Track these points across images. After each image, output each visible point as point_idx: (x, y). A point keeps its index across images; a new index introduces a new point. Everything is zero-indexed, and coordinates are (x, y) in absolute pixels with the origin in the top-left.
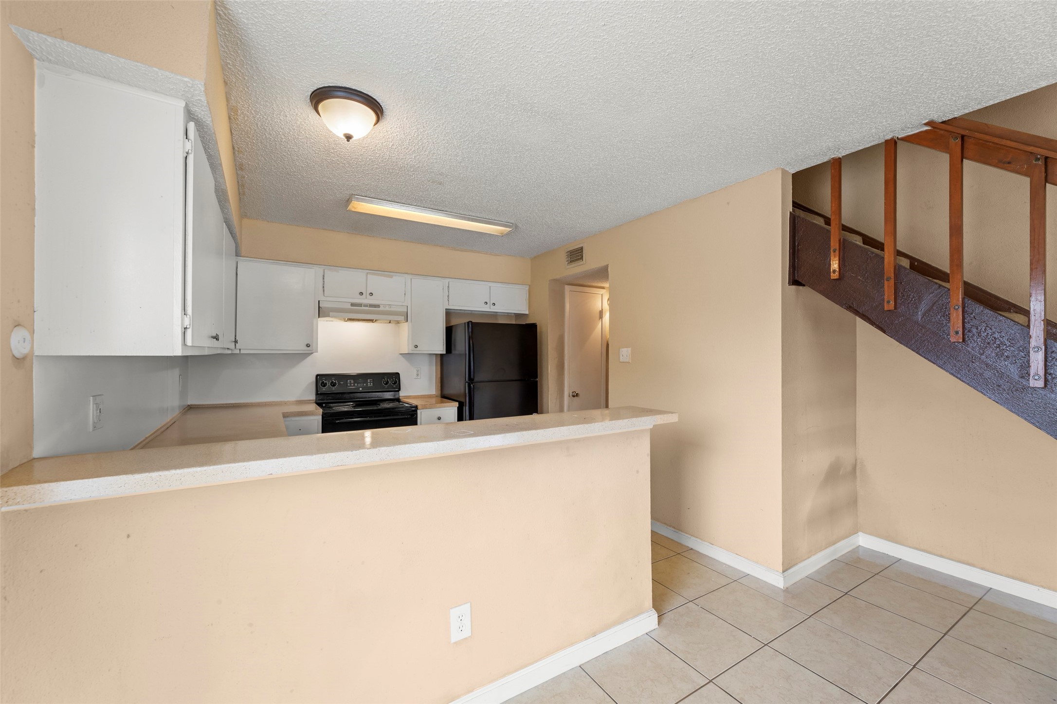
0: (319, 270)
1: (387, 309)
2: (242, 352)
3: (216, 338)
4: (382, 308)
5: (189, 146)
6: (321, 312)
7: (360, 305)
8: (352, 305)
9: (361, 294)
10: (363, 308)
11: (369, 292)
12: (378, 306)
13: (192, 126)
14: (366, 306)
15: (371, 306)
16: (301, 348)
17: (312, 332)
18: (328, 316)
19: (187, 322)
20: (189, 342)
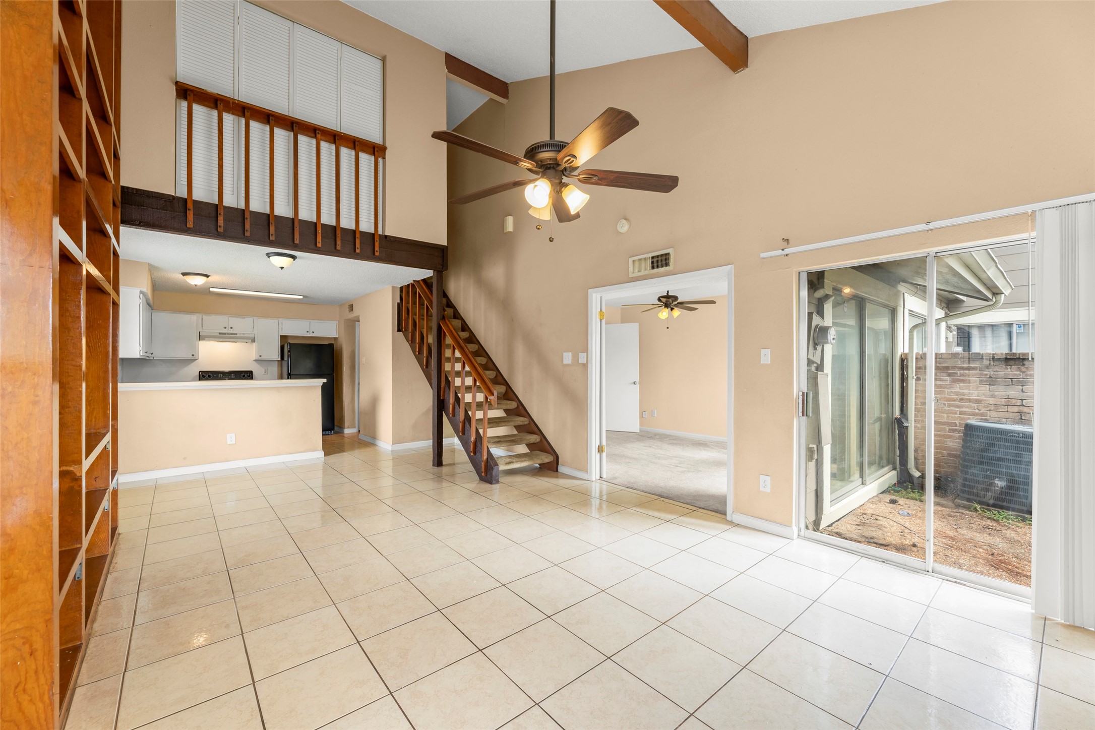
0: (200, 316)
1: (242, 335)
2: (155, 358)
3: (147, 352)
4: (238, 335)
5: (141, 301)
6: (201, 337)
7: (225, 334)
8: (220, 333)
9: (225, 328)
10: (226, 335)
11: (230, 327)
12: (236, 334)
13: (141, 295)
14: (228, 334)
15: (231, 334)
16: (190, 357)
17: (195, 348)
18: (204, 340)
19: (141, 349)
20: (141, 354)
